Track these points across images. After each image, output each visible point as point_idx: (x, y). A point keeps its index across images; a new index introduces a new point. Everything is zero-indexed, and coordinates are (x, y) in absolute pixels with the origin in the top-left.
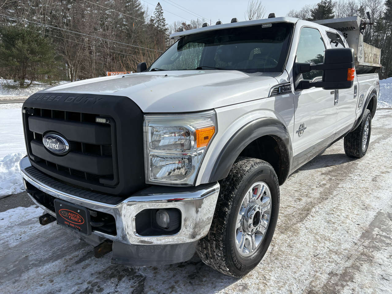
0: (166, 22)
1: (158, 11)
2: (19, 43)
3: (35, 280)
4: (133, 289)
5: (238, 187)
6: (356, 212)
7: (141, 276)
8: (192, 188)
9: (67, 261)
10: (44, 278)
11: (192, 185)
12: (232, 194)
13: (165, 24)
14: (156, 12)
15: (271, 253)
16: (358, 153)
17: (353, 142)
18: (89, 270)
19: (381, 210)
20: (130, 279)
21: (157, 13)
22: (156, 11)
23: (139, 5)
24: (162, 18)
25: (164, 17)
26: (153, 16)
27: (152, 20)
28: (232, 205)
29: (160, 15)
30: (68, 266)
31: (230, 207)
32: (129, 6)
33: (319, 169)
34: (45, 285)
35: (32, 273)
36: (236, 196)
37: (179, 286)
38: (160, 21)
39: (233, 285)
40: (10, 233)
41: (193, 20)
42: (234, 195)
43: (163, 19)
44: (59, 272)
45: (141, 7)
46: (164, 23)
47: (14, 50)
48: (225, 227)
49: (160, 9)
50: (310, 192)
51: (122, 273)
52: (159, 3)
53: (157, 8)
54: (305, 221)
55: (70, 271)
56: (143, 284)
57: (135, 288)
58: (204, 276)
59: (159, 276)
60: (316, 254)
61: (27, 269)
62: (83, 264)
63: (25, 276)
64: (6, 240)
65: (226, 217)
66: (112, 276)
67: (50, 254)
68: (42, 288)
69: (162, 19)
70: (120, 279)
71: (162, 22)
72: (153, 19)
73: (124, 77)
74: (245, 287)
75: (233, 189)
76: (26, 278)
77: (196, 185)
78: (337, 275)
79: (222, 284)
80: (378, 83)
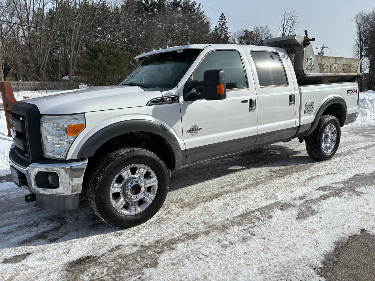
0: (229, 31)
1: (222, 21)
3: (8, 217)
4: (54, 227)
5: (110, 165)
6: (256, 200)
7: (66, 222)
8: (64, 161)
9: (32, 210)
10: (13, 216)
11: (64, 159)
12: (104, 169)
13: (228, 32)
14: (219, 22)
16: (318, 156)
17: (312, 146)
19: (282, 200)
20: (58, 223)
21: (221, 23)
22: (219, 21)
23: (204, 16)
24: (225, 27)
25: (227, 26)
26: (218, 25)
27: (216, 30)
28: (103, 176)
29: (223, 24)
30: (30, 212)
31: (101, 177)
32: (194, 18)
34: (11, 220)
35: (9, 213)
36: (107, 171)
37: (81, 229)
38: (223, 30)
39: (113, 233)
40: (15, 192)
41: (256, 27)
42: (106, 170)
43: (226, 28)
44: (23, 215)
45: (206, 19)
46: (227, 32)
47: (96, 61)
48: (97, 189)
49: (224, 19)
50: (239, 184)
51: (56, 219)
52: (223, 14)
53: (221, 18)
54: (208, 202)
55: (30, 215)
56: (62, 226)
57: (56, 227)
58: (101, 226)
59: (76, 223)
60: (190, 222)
61: (9, 211)
62: (39, 212)
63: (4, 214)
64: (10, 195)
65: (97, 183)
66: (49, 220)
67: (27, 205)
68: (8, 221)
69: (225, 28)
70: (52, 222)
71: (225, 31)
72: (217, 28)
74: (120, 235)
75: (106, 166)
76: (5, 215)
77: (67, 159)
78: (188, 235)
79: (108, 231)
80: (351, 92)
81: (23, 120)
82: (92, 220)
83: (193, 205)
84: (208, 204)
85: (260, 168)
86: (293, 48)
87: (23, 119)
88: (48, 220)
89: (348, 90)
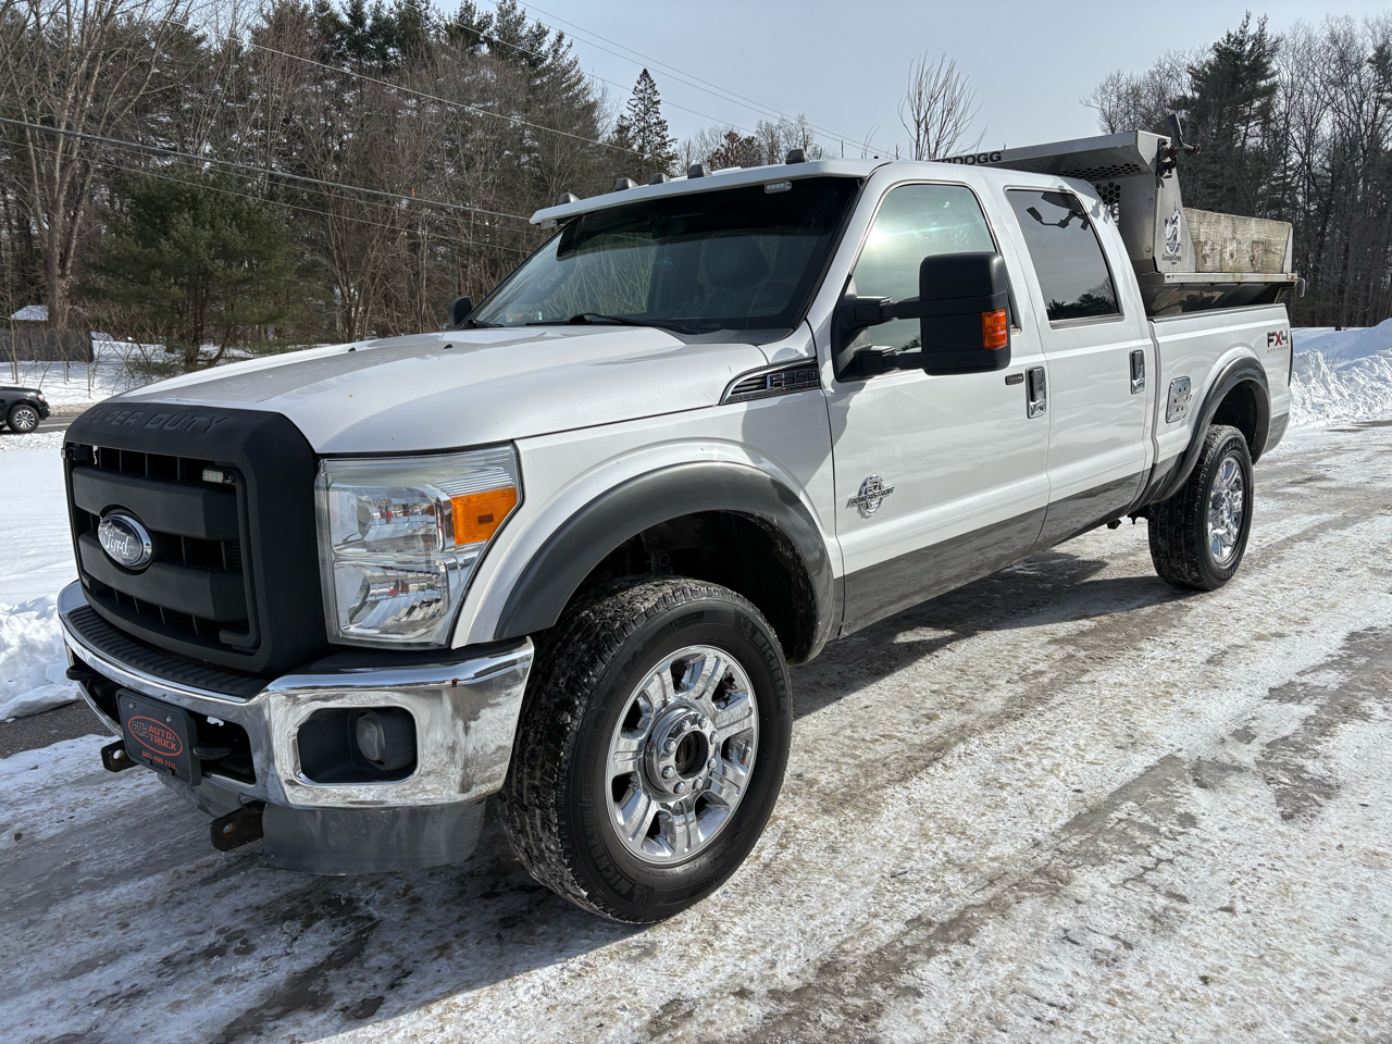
0: (670, 134)
1: (643, 99)
2: (183, 223)
3: (81, 922)
4: (334, 948)
5: (608, 656)
6: (1090, 757)
7: (370, 918)
8: (444, 655)
9: (179, 877)
10: (105, 917)
11: (441, 645)
12: (589, 676)
13: (667, 139)
14: (634, 103)
15: (766, 866)
16: (1195, 575)
17: (1176, 537)
18: (234, 900)
19: (1180, 750)
20: (335, 926)
21: (640, 106)
22: (634, 97)
23: (580, 80)
24: (655, 120)
25: (662, 118)
26: (627, 113)
27: (622, 130)
28: (587, 707)
29: (648, 110)
30: (177, 890)
31: (580, 712)
32: (542, 86)
33: (1048, 627)
34: (104, 935)
35: (78, 905)
36: (599, 683)
37: (462, 946)
38: (651, 131)
39: (614, 946)
40: (46, 804)
41: (764, 123)
42: (595, 680)
43: (660, 123)
44: (151, 904)
45: (585, 89)
46: (663, 137)
48: (564, 766)
49: (649, 91)
50: (978, 696)
51: (317, 909)
52: (645, 71)
53: (640, 87)
54: (915, 779)
55: (180, 903)
56: (366, 938)
57: (339, 947)
58: (544, 922)
59: (418, 920)
60: (901, 871)
61: (68, 894)
62: (219, 886)
63: (57, 912)
64: (31, 821)
65: (565, 741)
66: (290, 916)
67: (139, 858)
68: (94, 942)
69: (655, 124)
70: (307, 925)
71: (657, 134)
72: (626, 123)
73: (353, 349)
74: (649, 951)
75: (593, 663)
76: (60, 915)
77: (454, 646)
79: (587, 941)
80: (1275, 338)
81: (228, 482)
82: (486, 902)
83: (862, 796)
84: (920, 788)
85: (1007, 631)
86: (1111, 180)
87: (225, 478)
88: (284, 920)
89: (1269, 335)
